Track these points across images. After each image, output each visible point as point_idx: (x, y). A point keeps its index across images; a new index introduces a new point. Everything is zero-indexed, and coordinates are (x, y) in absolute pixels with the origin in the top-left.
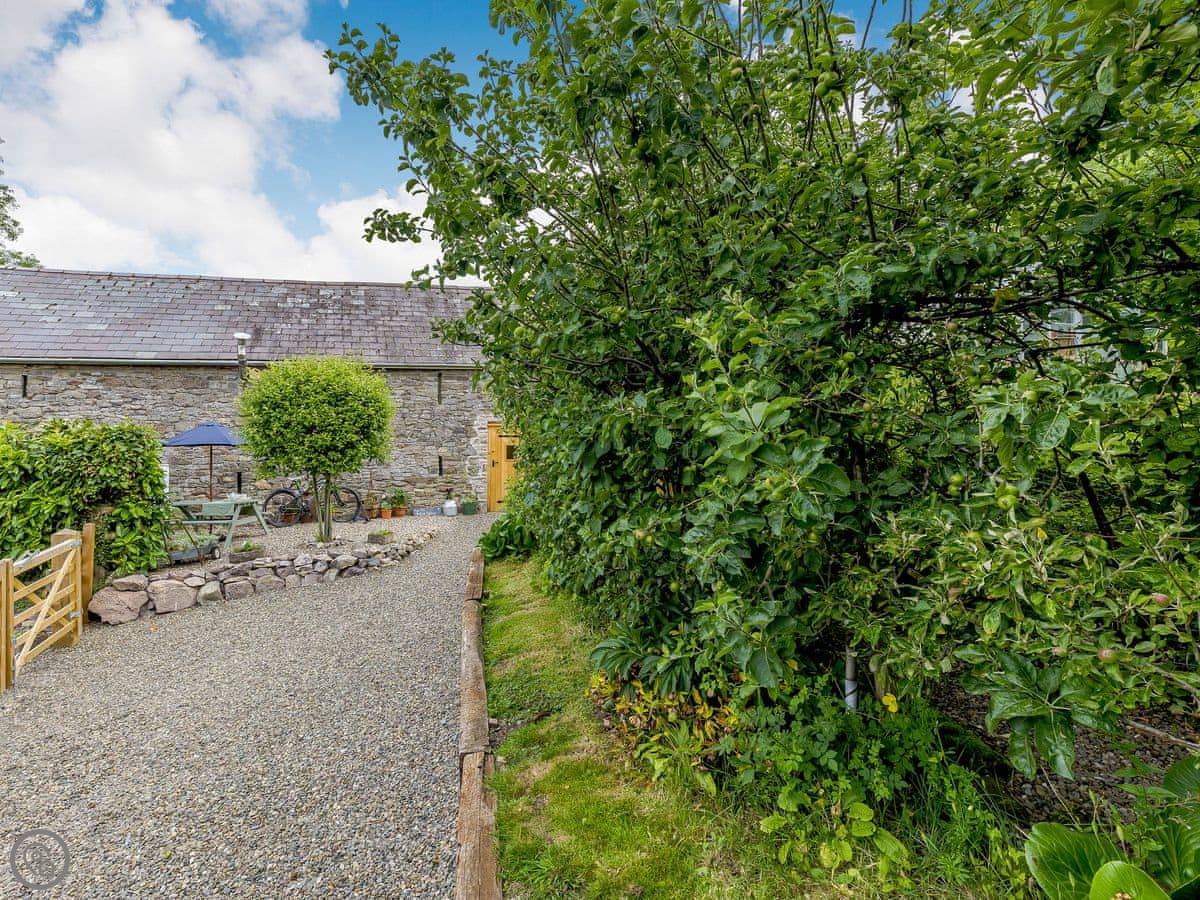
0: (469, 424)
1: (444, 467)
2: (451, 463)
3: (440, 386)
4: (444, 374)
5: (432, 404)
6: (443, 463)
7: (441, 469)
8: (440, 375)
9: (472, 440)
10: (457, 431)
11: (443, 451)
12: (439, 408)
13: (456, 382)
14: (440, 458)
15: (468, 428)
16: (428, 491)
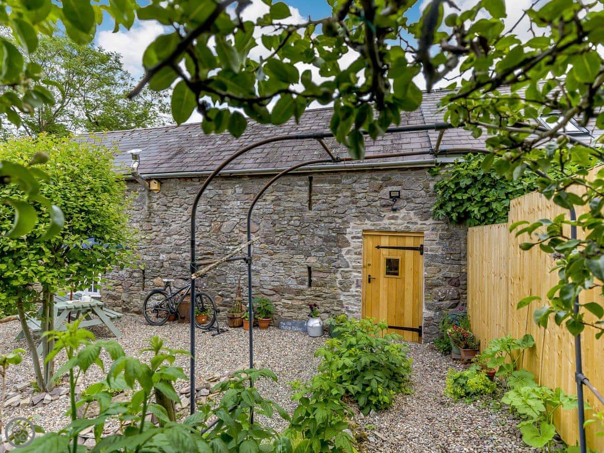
0: (340, 232)
1: (314, 279)
2: (321, 275)
3: (310, 190)
4: (315, 177)
5: (301, 210)
6: (313, 274)
7: (310, 281)
8: (311, 179)
9: (344, 250)
10: (326, 239)
11: (312, 260)
12: (308, 214)
13: (327, 186)
14: (309, 268)
15: (340, 237)
16: (296, 303)
